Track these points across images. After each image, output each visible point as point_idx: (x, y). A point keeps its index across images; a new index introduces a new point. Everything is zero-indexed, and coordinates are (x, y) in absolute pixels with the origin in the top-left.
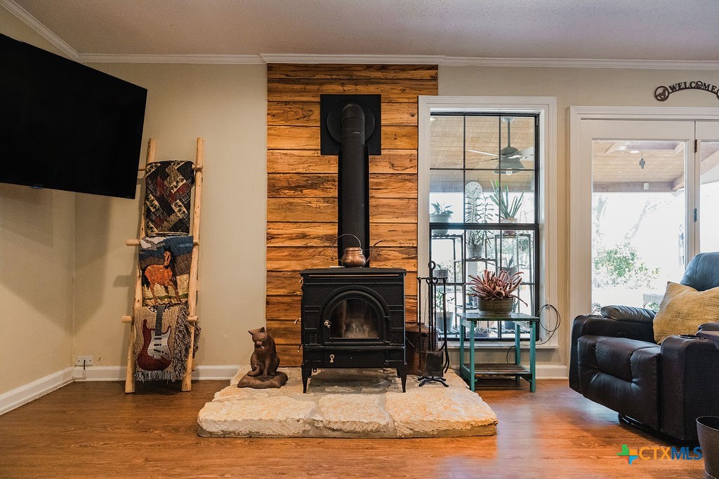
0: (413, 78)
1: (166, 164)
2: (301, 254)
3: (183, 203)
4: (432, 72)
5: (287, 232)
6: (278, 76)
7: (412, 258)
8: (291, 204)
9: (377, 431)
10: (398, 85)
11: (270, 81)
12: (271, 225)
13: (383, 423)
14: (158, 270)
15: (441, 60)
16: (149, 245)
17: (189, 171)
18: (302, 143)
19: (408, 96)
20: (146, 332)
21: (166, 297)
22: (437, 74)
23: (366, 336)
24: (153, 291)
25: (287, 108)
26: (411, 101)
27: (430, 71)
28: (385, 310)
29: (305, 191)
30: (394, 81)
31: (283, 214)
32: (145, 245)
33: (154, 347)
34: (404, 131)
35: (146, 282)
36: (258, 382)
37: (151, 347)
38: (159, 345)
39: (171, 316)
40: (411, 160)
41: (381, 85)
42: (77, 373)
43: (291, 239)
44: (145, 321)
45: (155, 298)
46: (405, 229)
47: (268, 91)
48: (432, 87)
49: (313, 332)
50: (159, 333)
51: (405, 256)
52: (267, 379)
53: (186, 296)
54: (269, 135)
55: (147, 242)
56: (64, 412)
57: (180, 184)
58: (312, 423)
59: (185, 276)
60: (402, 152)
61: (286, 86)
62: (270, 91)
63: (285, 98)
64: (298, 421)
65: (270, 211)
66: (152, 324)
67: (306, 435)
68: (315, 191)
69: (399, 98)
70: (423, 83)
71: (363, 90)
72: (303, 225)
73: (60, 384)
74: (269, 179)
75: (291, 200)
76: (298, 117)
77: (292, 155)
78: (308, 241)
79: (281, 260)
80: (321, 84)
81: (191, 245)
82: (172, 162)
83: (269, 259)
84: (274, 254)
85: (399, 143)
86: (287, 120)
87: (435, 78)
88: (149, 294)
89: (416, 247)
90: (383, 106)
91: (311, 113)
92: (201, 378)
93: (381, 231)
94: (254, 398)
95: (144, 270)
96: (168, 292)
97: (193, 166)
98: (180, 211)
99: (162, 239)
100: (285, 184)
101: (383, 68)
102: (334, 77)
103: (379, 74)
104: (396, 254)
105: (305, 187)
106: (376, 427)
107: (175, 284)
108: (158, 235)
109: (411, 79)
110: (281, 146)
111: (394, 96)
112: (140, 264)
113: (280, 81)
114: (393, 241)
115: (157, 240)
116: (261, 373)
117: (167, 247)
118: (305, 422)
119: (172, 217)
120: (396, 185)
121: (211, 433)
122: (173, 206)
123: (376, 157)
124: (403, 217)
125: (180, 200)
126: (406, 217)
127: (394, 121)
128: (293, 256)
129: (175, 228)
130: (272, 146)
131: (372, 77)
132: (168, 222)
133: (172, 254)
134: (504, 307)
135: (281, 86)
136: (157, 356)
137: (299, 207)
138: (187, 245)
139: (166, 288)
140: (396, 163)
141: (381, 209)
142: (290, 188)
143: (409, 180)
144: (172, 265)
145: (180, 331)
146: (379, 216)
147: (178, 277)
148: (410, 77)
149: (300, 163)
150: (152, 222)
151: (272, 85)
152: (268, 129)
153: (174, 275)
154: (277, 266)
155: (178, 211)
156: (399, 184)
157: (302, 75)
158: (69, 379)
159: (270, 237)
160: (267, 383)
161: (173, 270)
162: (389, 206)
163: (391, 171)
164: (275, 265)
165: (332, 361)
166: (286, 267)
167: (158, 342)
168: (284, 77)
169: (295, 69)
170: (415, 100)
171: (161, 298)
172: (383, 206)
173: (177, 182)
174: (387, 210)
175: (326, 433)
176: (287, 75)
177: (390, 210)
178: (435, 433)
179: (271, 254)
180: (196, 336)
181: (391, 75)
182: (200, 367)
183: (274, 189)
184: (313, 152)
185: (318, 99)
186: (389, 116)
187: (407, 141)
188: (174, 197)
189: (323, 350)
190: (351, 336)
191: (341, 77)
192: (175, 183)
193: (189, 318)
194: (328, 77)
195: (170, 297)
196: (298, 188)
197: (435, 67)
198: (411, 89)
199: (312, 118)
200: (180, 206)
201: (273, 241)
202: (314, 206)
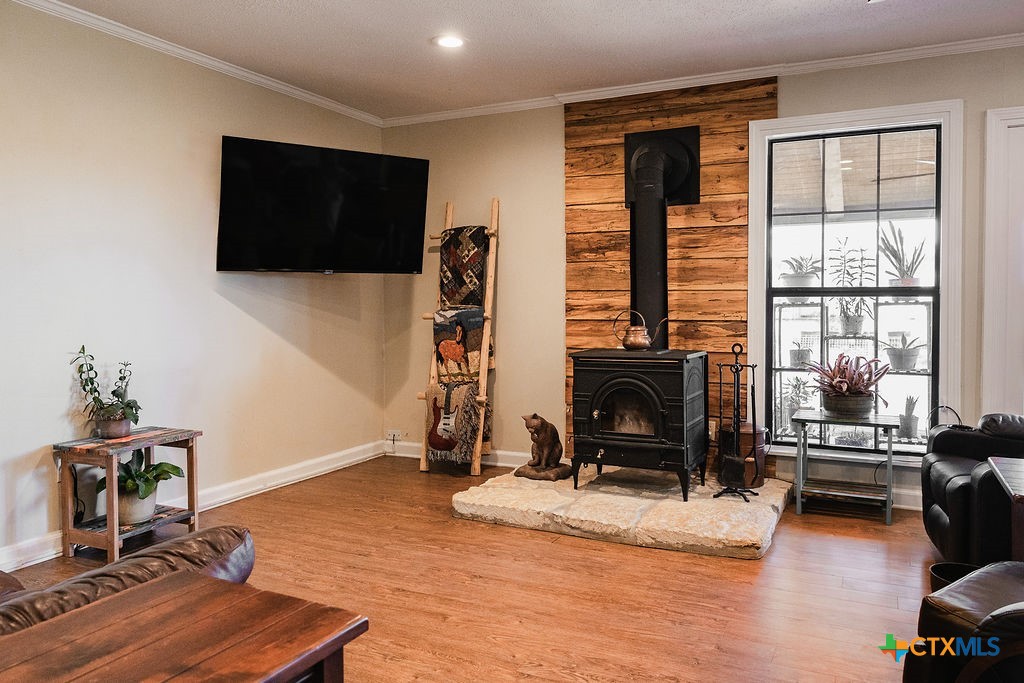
0: (742, 98)
1: (459, 231)
2: (604, 328)
3: (474, 273)
4: (769, 88)
5: (588, 302)
6: (576, 118)
7: (741, 336)
8: (592, 269)
9: (617, 535)
10: (723, 110)
11: (568, 125)
12: (571, 295)
13: (623, 527)
14: (451, 346)
15: (782, 70)
16: (442, 319)
17: (481, 238)
18: (605, 195)
19: (737, 123)
20: (436, 410)
21: (459, 374)
22: (776, 89)
23: (643, 431)
24: (446, 367)
25: (586, 154)
26: (739, 129)
27: (766, 86)
28: (661, 403)
29: (608, 254)
30: (716, 106)
31: (584, 282)
32: (439, 320)
33: (443, 427)
34: (730, 169)
35: (440, 358)
36: (533, 473)
37: (441, 426)
38: (448, 425)
39: (460, 395)
40: (739, 208)
41: (699, 114)
42: (387, 448)
43: (592, 310)
44: (436, 399)
45: (449, 375)
46: (731, 298)
47: (566, 137)
48: (768, 107)
49: (583, 422)
50: (448, 412)
51: (731, 333)
52: (544, 470)
53: (478, 374)
54: (567, 188)
55: (441, 315)
56: (360, 481)
57: (472, 253)
58: (552, 517)
59: (476, 353)
60: (728, 198)
61: (586, 128)
62: (568, 136)
63: (585, 143)
64: (539, 513)
65: (569, 279)
66: (441, 403)
67: (546, 529)
68: (618, 253)
69: (724, 127)
70: (756, 104)
71: (677, 122)
72: (606, 294)
73: (370, 455)
74: (567, 241)
75: (592, 265)
76: (598, 165)
77: (592, 211)
78: (611, 313)
79: (581, 335)
80: (626, 122)
81: (481, 319)
82: (465, 228)
83: (568, 334)
84: (574, 328)
85: (722, 186)
86: (587, 170)
87: (773, 95)
88: (443, 370)
89: (746, 322)
90: (703, 140)
91: (614, 158)
92: (499, 464)
93: (699, 301)
94: (521, 488)
95: (437, 345)
96: (460, 369)
97: (486, 232)
98: (471, 282)
99: (454, 313)
100: (586, 246)
101: (702, 90)
102: (641, 110)
103: (697, 100)
104: (720, 330)
105: (608, 248)
106: (615, 530)
107: (467, 361)
108: (451, 308)
109: (740, 101)
110: (579, 201)
111: (717, 125)
112: (435, 338)
113: (580, 123)
114: (715, 313)
115: (450, 314)
116: (539, 463)
117: (458, 321)
118: (545, 516)
119: (464, 289)
120: (719, 242)
121: (462, 515)
122: (465, 277)
123: (693, 206)
124: (729, 282)
125: (472, 270)
126: (733, 281)
127: (716, 159)
128: (595, 331)
129: (465, 301)
130: (571, 201)
131: (688, 104)
132: (460, 294)
133: (463, 329)
134: (851, 407)
135: (579, 129)
136: (445, 436)
137: (602, 273)
138: (477, 319)
139: (459, 365)
140: (721, 212)
141: (699, 273)
142: (591, 250)
143: (737, 234)
144: (463, 341)
145: (466, 412)
146: (696, 282)
147: (469, 354)
148: (738, 98)
149: (603, 220)
150: (445, 294)
151: (569, 129)
152: (567, 182)
153: (466, 352)
154: (576, 343)
155: (470, 282)
156: (724, 240)
157: (602, 112)
158: (379, 452)
159: (570, 309)
160: (542, 474)
161: (465, 346)
162: (709, 268)
163: (713, 223)
164: (575, 341)
165: (599, 456)
166: (587, 344)
167: (446, 421)
168: (583, 117)
169: (596, 106)
170: (744, 128)
171: (455, 376)
172: (703, 268)
173: (469, 251)
174: (707, 273)
175: (566, 530)
176: (586, 115)
177: (711, 274)
178: (680, 547)
179: (570, 329)
180: (486, 418)
181: (713, 98)
182: (499, 452)
183: (573, 252)
184: (616, 205)
185: (622, 140)
186: (710, 153)
187: (735, 182)
188: (465, 267)
189: (594, 444)
190: (625, 429)
191: (650, 109)
192: (466, 252)
193: (478, 398)
194: (635, 111)
195: (463, 375)
196: (600, 250)
197: (773, 80)
198: (740, 113)
199: (616, 163)
200: (471, 277)
201: (572, 313)
202: (618, 270)
